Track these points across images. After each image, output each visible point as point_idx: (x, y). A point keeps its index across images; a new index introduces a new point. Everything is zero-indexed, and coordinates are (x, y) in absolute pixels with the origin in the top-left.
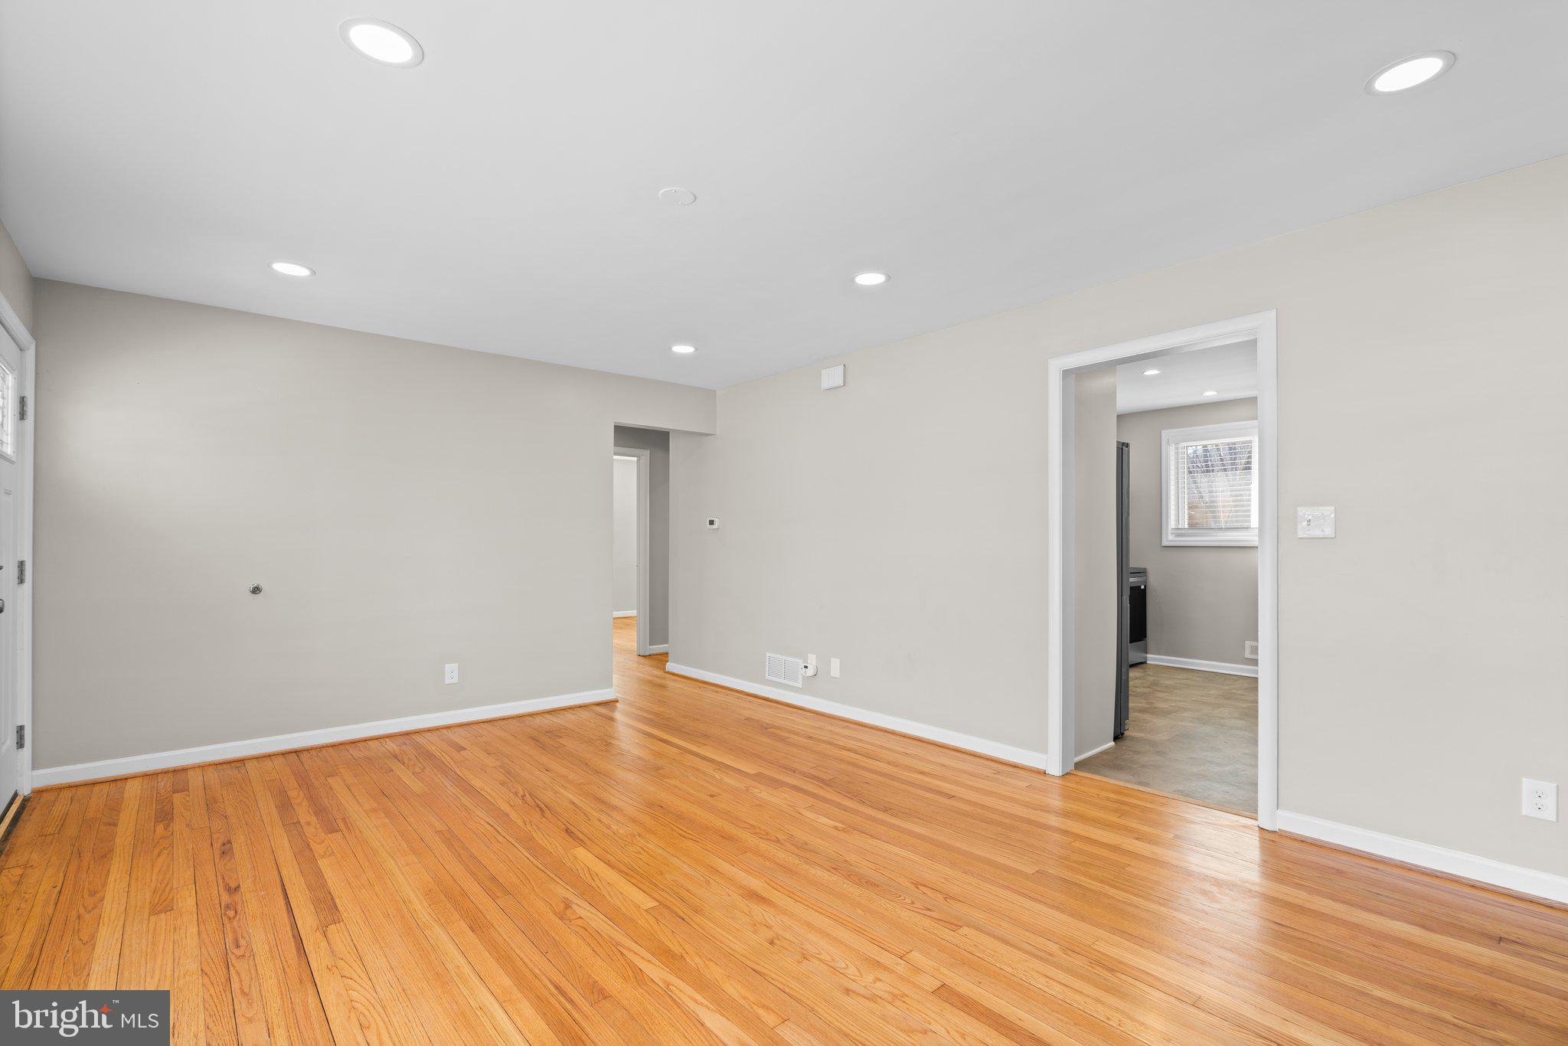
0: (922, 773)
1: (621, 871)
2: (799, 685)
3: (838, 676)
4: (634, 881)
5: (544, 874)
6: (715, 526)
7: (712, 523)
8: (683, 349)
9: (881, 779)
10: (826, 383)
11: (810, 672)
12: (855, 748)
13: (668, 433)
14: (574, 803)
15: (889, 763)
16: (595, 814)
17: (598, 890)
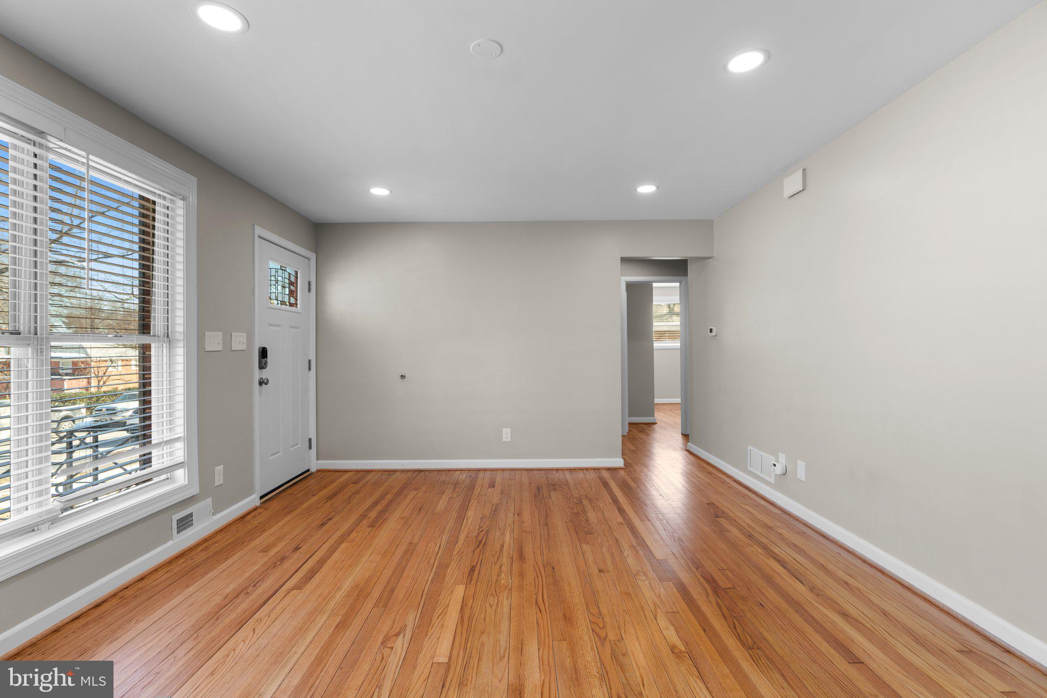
0: (845, 615)
1: (462, 618)
2: (772, 480)
3: (803, 479)
4: (459, 630)
5: (419, 599)
6: (713, 334)
7: (711, 331)
8: (646, 189)
9: (784, 605)
10: (788, 192)
11: (779, 470)
12: (788, 559)
13: (687, 260)
14: (502, 546)
15: (812, 589)
16: (504, 560)
17: (430, 628)
